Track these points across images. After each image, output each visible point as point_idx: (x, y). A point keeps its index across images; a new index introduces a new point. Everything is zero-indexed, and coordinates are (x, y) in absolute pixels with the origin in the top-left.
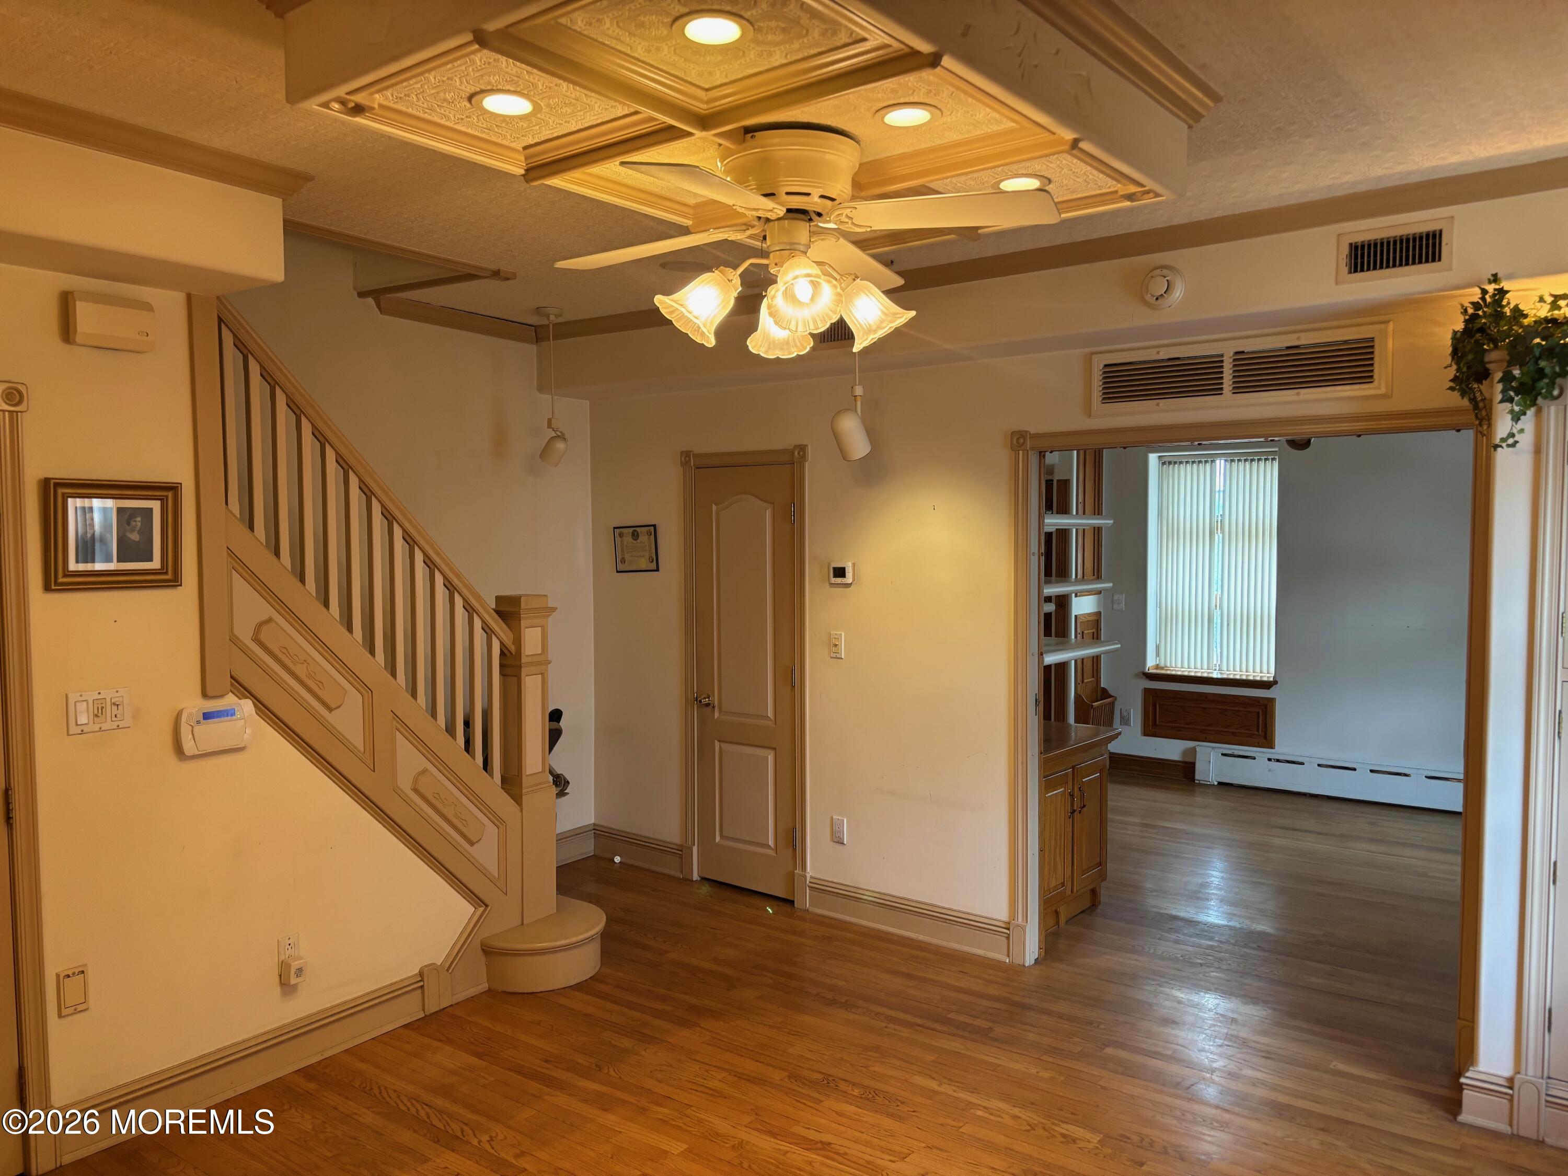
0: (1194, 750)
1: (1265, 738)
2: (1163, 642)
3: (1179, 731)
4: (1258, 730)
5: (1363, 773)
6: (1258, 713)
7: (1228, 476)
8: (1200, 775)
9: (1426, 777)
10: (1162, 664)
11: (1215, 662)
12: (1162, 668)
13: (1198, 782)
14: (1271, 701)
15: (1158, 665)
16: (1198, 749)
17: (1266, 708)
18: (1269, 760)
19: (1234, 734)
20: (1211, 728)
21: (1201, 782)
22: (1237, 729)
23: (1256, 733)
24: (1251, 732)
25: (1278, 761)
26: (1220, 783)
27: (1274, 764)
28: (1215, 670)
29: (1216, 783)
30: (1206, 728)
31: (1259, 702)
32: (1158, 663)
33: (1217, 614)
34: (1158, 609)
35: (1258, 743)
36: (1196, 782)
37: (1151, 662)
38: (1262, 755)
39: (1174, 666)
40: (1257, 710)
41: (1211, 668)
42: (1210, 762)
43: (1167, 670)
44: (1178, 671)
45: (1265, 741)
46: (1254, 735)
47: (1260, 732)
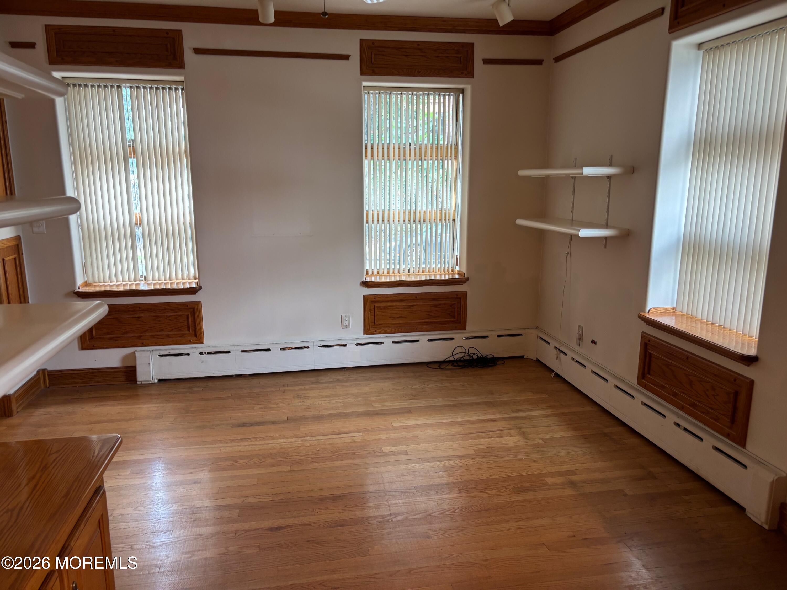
0: (133, 356)
1: (196, 335)
2: (89, 260)
3: (117, 340)
4: (189, 330)
5: (276, 351)
6: (188, 316)
7: (136, 103)
8: (141, 377)
9: (319, 347)
10: (90, 281)
11: (141, 274)
12: (90, 285)
13: (140, 383)
14: (198, 304)
15: (86, 282)
16: (137, 354)
17: (194, 310)
18: (201, 353)
19: (168, 336)
20: (146, 334)
21: (143, 383)
22: (170, 331)
23: (187, 332)
24: (183, 333)
25: (208, 353)
26: (159, 380)
27: (205, 357)
28: (142, 281)
29: (156, 381)
30: (142, 335)
31: (187, 306)
32: (86, 279)
33: (138, 231)
34: (80, 230)
35: (190, 341)
36: (138, 383)
37: (80, 280)
38: (195, 350)
39: (102, 280)
40: (187, 313)
41: (138, 279)
42: (149, 364)
43: (95, 286)
44: (107, 285)
45: (195, 338)
46: (185, 334)
47: (191, 330)
